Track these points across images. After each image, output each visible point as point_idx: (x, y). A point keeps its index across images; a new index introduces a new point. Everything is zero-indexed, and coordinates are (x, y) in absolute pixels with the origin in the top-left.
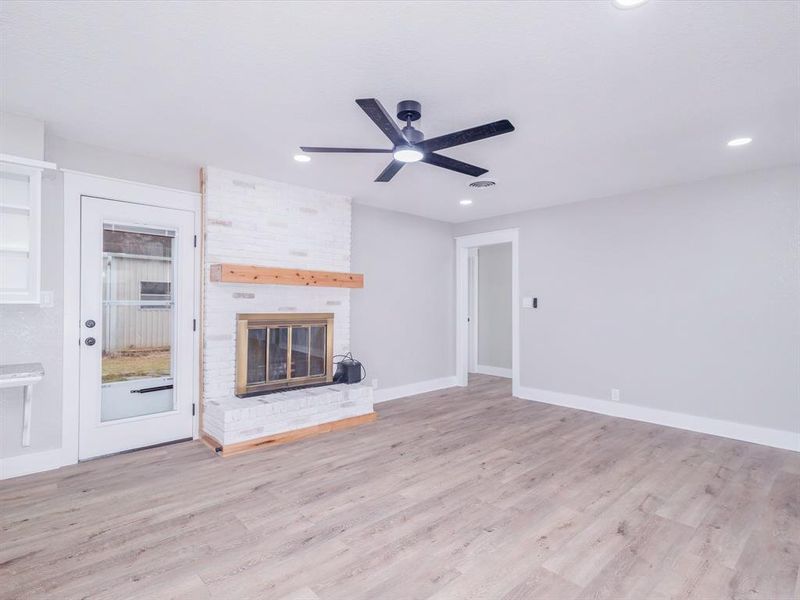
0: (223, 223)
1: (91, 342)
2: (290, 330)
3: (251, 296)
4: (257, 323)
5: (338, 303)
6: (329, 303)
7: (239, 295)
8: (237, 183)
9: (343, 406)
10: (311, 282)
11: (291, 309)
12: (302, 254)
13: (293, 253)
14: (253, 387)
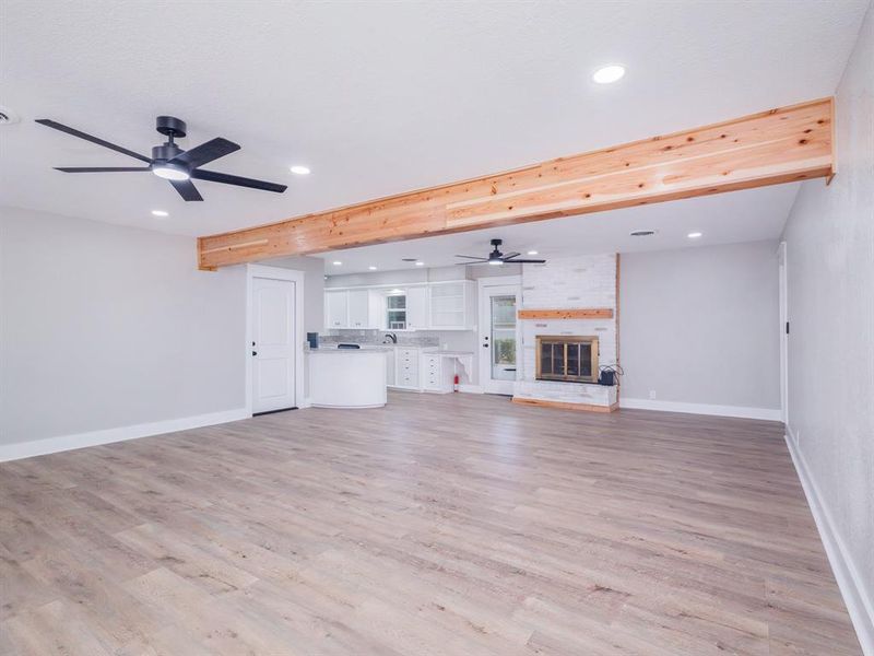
1: (486, 346)
2: (566, 346)
3: (545, 326)
5: (604, 329)
6: (597, 329)
7: (538, 325)
8: (536, 266)
11: (569, 333)
12: (577, 298)
13: (570, 299)
14: (545, 376)
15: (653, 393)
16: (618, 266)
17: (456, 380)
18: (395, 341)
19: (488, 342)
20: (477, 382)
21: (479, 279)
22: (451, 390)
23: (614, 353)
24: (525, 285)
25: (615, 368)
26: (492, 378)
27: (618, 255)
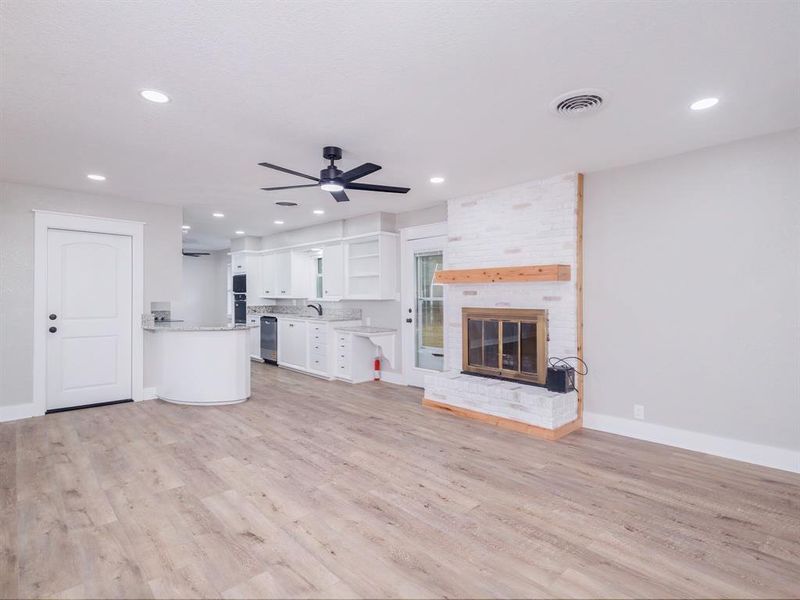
0: (456, 239)
1: (409, 321)
2: (501, 324)
3: (475, 293)
4: (473, 315)
5: (557, 299)
6: (546, 298)
7: (466, 293)
8: (463, 205)
9: (513, 406)
10: (497, 279)
11: (506, 304)
12: (516, 251)
13: (508, 251)
14: (473, 368)
15: (639, 410)
16: (580, 195)
17: (378, 365)
18: (321, 313)
19: (412, 316)
20: (399, 370)
21: (402, 230)
22: (372, 379)
23: (574, 338)
24: (452, 235)
25: (574, 363)
26: (417, 365)
27: (581, 177)
